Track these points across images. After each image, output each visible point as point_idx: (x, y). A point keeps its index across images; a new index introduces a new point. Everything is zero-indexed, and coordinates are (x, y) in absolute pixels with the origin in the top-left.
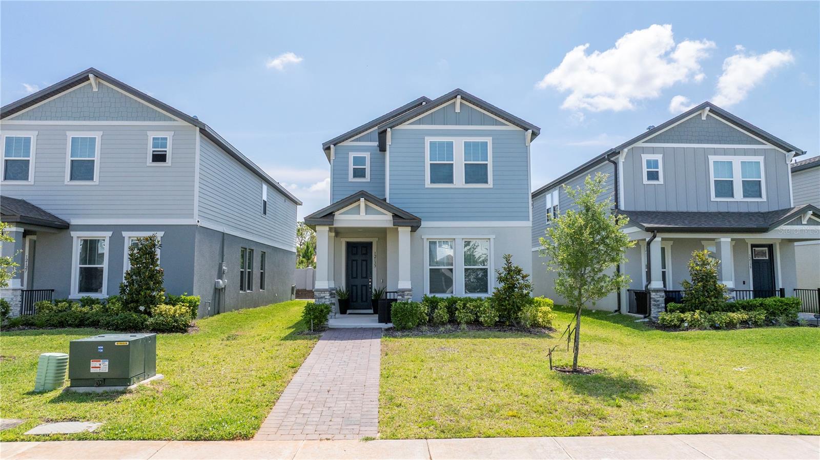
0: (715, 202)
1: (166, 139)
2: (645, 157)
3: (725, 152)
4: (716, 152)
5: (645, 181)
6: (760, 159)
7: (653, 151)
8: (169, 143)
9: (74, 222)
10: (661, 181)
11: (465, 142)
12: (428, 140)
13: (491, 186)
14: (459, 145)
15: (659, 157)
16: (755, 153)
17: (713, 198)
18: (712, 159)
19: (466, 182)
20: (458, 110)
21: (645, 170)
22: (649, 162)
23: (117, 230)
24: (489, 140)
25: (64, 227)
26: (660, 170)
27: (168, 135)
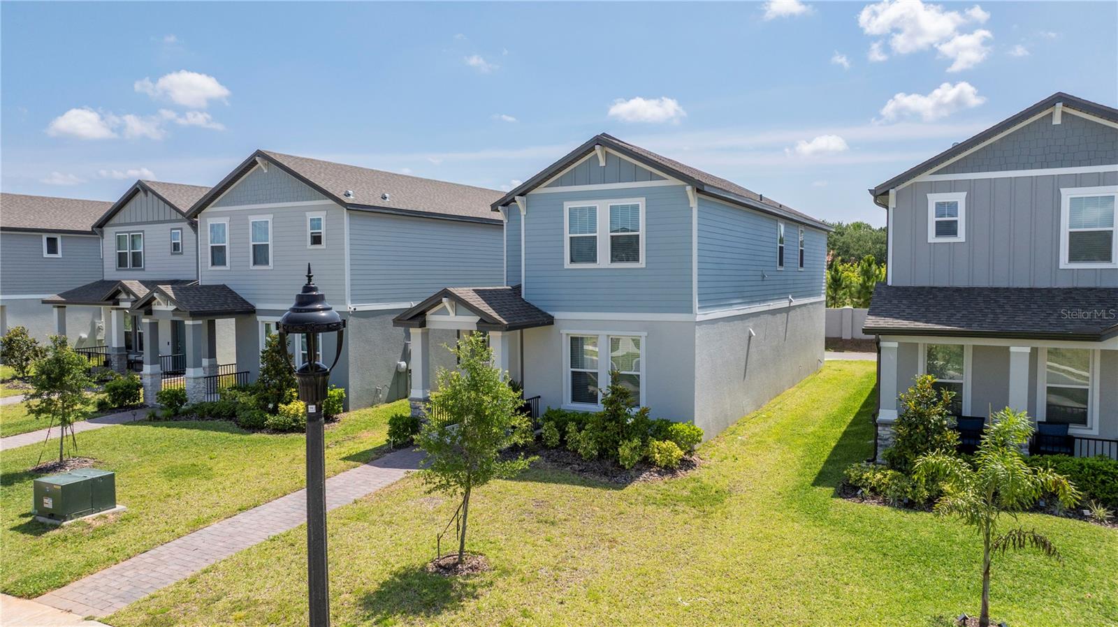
0: (1068, 271)
1: (320, 219)
2: (934, 199)
4: (1078, 181)
5: (932, 237)
7: (952, 187)
8: (323, 223)
9: (259, 306)
10: (961, 236)
11: (611, 206)
12: (568, 205)
13: (644, 266)
14: (603, 210)
15: (960, 198)
17: (1064, 263)
18: (1067, 194)
19: (612, 261)
20: (602, 163)
21: (932, 220)
22: (940, 206)
24: (641, 202)
25: (250, 311)
26: (961, 219)
27: (321, 215)
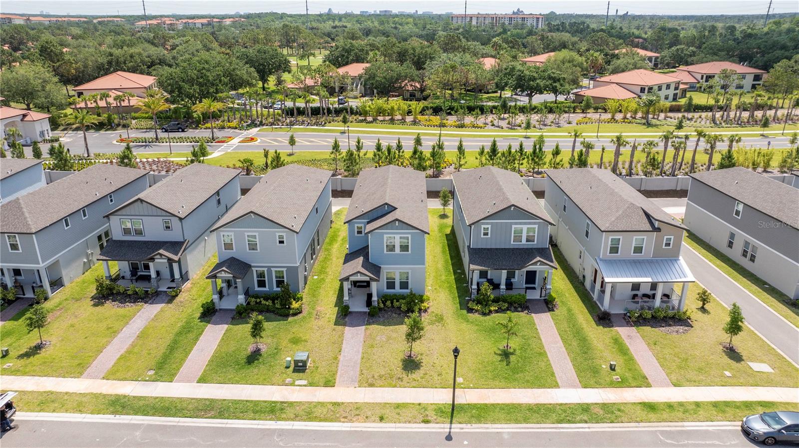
0: (513, 244)
1: (283, 236)
2: (483, 226)
3: (521, 223)
4: (516, 223)
5: (482, 236)
6: (536, 226)
7: (487, 224)
8: (285, 237)
9: (252, 265)
10: (489, 236)
11: (400, 237)
12: (385, 236)
13: (410, 253)
14: (397, 237)
15: (489, 226)
16: (535, 223)
17: (512, 243)
18: (514, 226)
19: (400, 252)
20: (397, 224)
21: (482, 231)
22: (484, 228)
23: (269, 268)
24: (409, 236)
25: (249, 266)
26: (489, 231)
27: (284, 234)
